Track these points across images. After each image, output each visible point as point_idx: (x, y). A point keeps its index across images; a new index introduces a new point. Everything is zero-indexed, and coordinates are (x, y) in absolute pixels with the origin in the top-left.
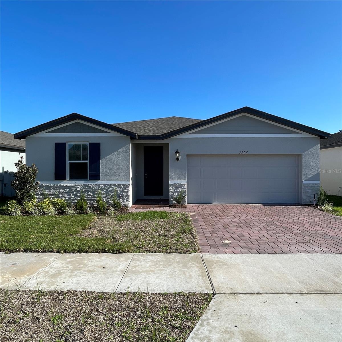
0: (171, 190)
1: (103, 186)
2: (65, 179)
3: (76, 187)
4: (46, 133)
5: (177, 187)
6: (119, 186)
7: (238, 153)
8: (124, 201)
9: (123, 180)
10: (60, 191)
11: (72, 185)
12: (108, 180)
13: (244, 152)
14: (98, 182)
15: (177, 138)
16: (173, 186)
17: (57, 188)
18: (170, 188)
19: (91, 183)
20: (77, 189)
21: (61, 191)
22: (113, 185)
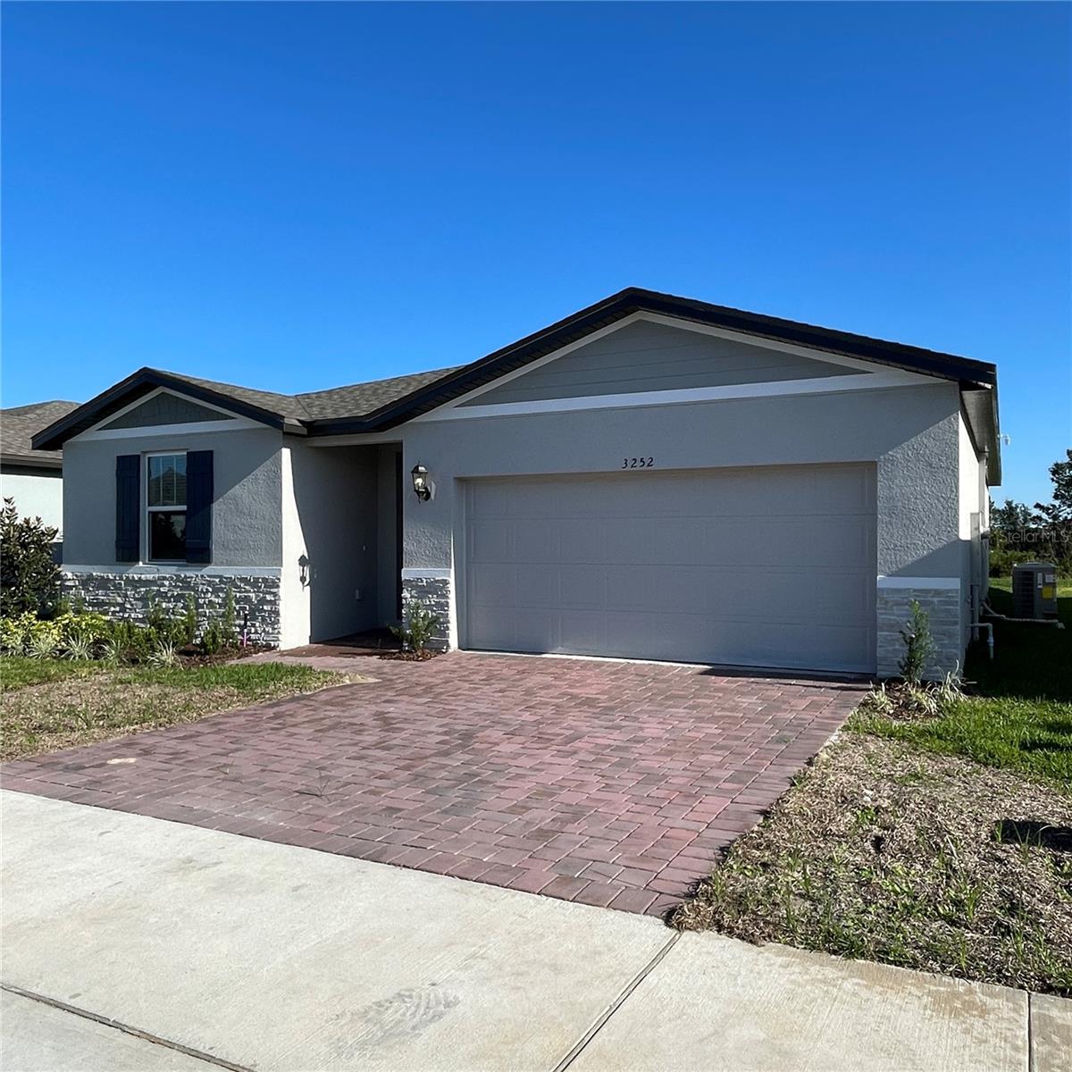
0: (406, 599)
1: (217, 580)
2: (138, 561)
3: (159, 582)
4: (100, 429)
5: (425, 592)
6: (255, 583)
7: (618, 466)
8: (267, 629)
9: (265, 565)
10: (126, 594)
11: (150, 577)
12: (229, 563)
13: (639, 464)
14: (208, 570)
15: (421, 423)
16: (413, 588)
17: (121, 584)
18: (405, 594)
19: (191, 573)
20: (162, 589)
21: (129, 593)
22: (242, 580)
